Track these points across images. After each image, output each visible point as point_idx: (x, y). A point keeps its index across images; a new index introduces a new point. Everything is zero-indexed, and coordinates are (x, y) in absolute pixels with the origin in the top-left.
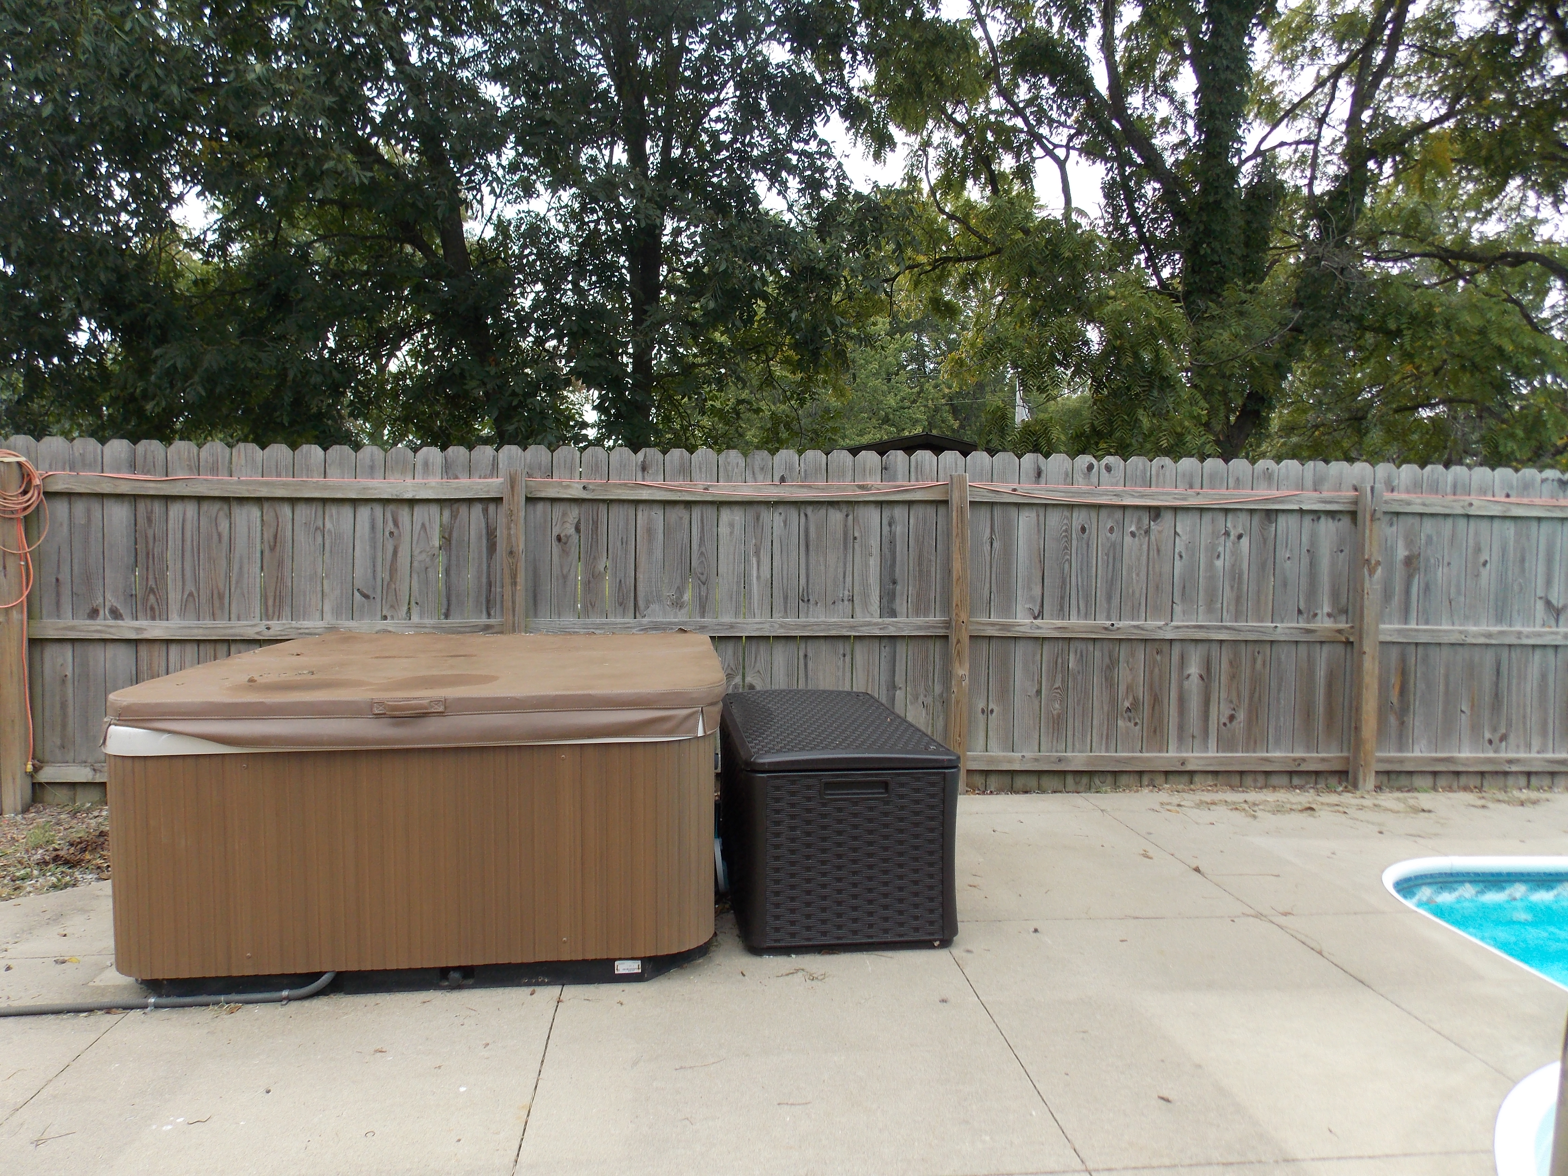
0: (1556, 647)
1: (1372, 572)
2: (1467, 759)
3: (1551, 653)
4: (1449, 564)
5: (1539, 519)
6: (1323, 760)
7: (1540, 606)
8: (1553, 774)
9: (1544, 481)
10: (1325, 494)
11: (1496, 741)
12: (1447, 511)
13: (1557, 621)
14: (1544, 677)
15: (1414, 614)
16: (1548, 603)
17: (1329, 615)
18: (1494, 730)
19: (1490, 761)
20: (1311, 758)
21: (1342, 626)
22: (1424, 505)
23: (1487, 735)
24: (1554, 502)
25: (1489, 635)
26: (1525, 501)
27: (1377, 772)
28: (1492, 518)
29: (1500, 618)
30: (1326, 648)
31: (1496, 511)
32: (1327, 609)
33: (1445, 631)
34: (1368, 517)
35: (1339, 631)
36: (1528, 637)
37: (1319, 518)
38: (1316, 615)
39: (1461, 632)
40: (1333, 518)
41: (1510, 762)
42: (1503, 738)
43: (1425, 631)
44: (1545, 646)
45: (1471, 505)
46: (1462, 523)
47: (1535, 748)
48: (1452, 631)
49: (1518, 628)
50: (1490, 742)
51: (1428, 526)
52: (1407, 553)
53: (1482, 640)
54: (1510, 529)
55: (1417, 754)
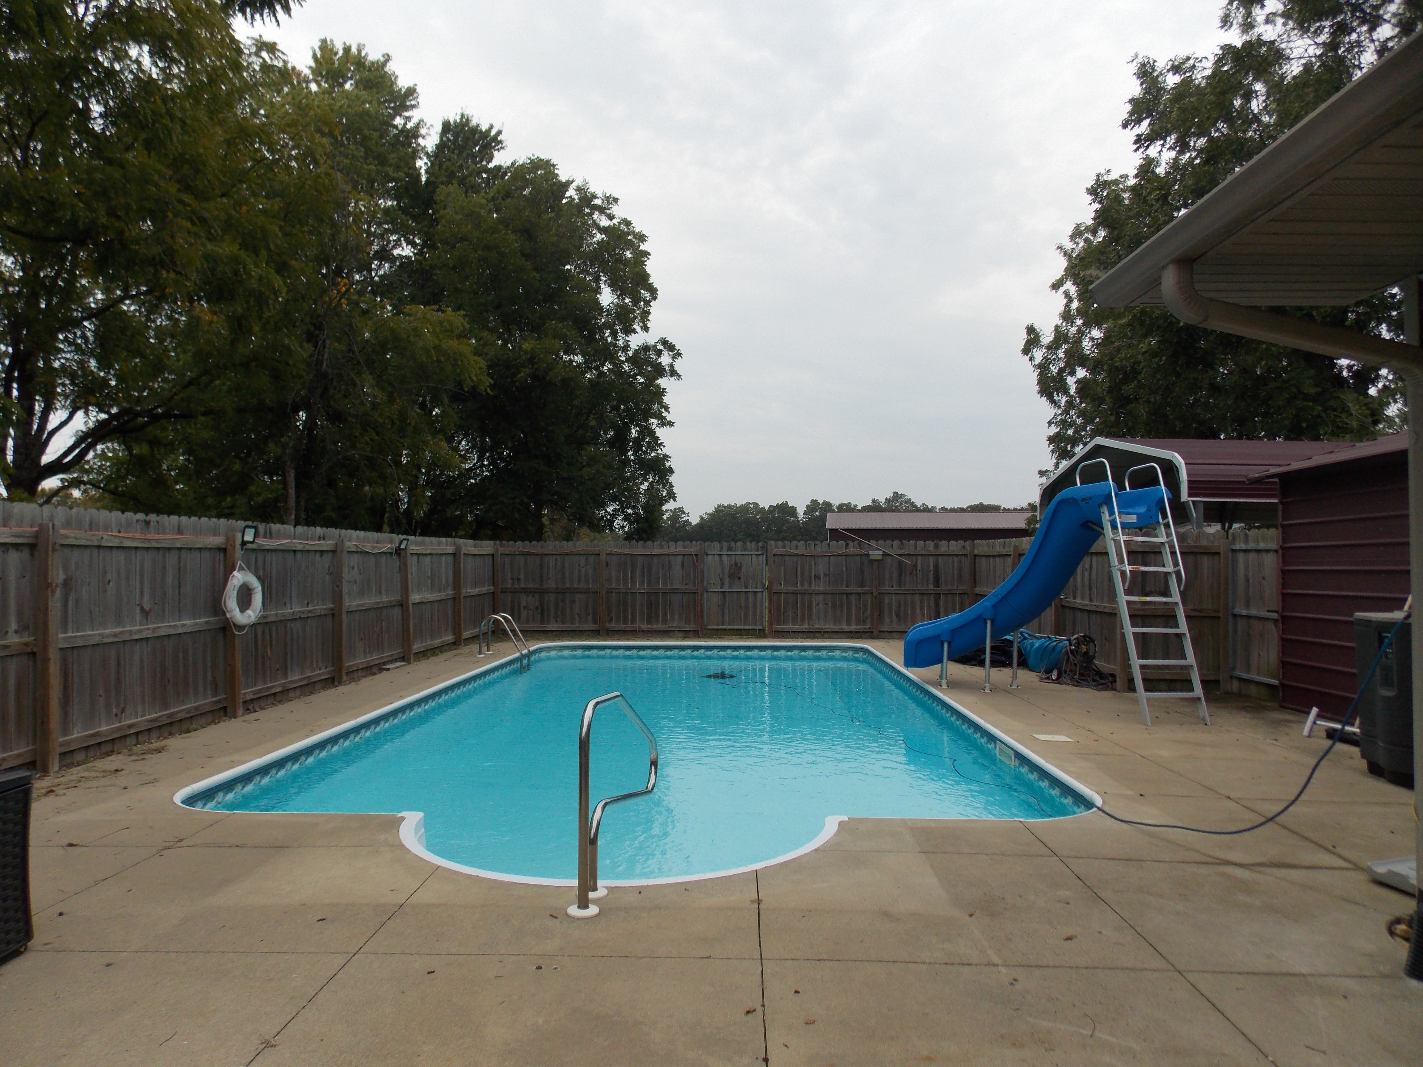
0: (147, 638)
1: (53, 592)
2: (106, 731)
3: (144, 642)
4: (89, 584)
5: (136, 548)
6: (18, 756)
7: (138, 608)
8: (149, 730)
9: (137, 521)
10: (16, 530)
11: (119, 714)
12: (90, 543)
13: (147, 619)
14: (142, 661)
15: (70, 625)
16: (142, 609)
17: (16, 632)
18: (118, 705)
19: (119, 729)
20: (10, 756)
21: (26, 639)
22: (76, 538)
23: (115, 711)
24: (143, 536)
25: (115, 635)
26: (130, 535)
27: (60, 754)
28: (112, 547)
29: (119, 622)
30: (15, 660)
31: (115, 543)
32: (14, 626)
33: (88, 635)
34: (50, 548)
35: (26, 644)
36: (135, 634)
37: (8, 550)
38: (7, 632)
39: (100, 635)
40: (17, 550)
41: (130, 726)
42: (123, 711)
43: (81, 636)
44: (141, 639)
45: (102, 538)
46: (95, 552)
47: (139, 714)
48: (94, 635)
49: (128, 629)
50: (116, 715)
51: (76, 554)
52: (64, 577)
53: (111, 640)
54: (121, 556)
55: (75, 736)
